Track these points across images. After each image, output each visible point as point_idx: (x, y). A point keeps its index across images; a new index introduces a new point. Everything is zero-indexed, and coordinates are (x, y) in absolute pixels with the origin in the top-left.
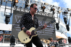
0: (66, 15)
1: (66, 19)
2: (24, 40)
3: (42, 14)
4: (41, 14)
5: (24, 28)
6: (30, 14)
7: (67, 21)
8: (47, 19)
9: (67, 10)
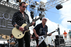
0: (33, 9)
1: (33, 13)
2: (18, 36)
3: (6, 5)
4: (4, 4)
5: (17, 25)
6: (20, 13)
7: (33, 15)
8: (12, 11)
9: (35, 3)
